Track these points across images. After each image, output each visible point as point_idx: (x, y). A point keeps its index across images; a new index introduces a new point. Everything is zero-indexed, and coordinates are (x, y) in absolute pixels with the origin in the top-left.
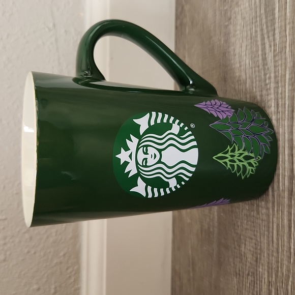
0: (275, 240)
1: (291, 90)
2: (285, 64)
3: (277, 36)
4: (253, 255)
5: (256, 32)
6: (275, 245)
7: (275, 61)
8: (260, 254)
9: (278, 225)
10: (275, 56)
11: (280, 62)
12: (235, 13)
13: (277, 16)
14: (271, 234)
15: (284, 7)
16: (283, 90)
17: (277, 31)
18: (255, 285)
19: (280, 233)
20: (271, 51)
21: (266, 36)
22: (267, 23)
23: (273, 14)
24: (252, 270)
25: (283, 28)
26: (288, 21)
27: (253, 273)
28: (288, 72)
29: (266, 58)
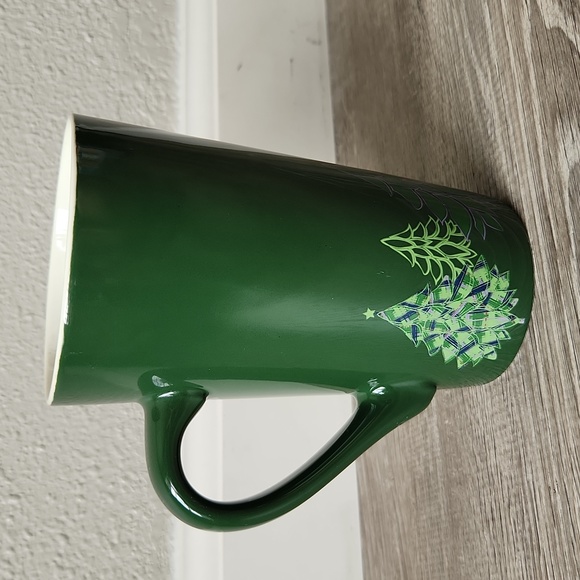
0: (545, 395)
1: (529, 116)
2: (513, 84)
3: (494, 54)
4: (511, 459)
5: (462, 70)
6: (547, 405)
7: (496, 93)
8: (524, 445)
9: (546, 361)
10: (494, 86)
11: (504, 89)
12: (426, 68)
13: (488, 25)
14: (536, 390)
15: (496, 6)
16: (516, 125)
17: (493, 48)
18: (525, 517)
19: (552, 375)
20: (488, 82)
21: (477, 67)
22: (475, 48)
23: (483, 27)
24: (513, 491)
25: (501, 35)
26: (505, 22)
27: (517, 495)
28: (518, 94)
29: (482, 99)
